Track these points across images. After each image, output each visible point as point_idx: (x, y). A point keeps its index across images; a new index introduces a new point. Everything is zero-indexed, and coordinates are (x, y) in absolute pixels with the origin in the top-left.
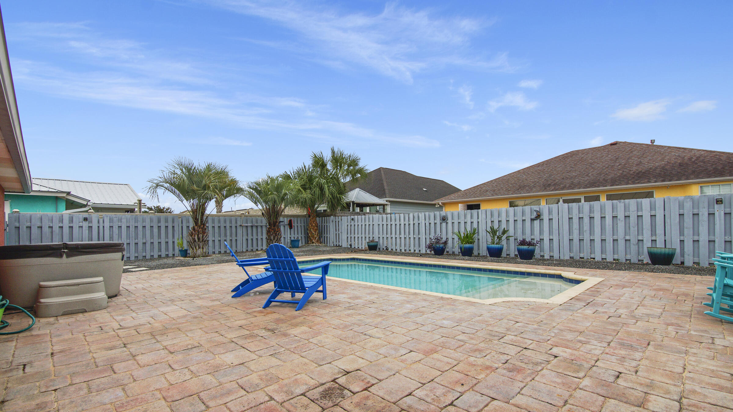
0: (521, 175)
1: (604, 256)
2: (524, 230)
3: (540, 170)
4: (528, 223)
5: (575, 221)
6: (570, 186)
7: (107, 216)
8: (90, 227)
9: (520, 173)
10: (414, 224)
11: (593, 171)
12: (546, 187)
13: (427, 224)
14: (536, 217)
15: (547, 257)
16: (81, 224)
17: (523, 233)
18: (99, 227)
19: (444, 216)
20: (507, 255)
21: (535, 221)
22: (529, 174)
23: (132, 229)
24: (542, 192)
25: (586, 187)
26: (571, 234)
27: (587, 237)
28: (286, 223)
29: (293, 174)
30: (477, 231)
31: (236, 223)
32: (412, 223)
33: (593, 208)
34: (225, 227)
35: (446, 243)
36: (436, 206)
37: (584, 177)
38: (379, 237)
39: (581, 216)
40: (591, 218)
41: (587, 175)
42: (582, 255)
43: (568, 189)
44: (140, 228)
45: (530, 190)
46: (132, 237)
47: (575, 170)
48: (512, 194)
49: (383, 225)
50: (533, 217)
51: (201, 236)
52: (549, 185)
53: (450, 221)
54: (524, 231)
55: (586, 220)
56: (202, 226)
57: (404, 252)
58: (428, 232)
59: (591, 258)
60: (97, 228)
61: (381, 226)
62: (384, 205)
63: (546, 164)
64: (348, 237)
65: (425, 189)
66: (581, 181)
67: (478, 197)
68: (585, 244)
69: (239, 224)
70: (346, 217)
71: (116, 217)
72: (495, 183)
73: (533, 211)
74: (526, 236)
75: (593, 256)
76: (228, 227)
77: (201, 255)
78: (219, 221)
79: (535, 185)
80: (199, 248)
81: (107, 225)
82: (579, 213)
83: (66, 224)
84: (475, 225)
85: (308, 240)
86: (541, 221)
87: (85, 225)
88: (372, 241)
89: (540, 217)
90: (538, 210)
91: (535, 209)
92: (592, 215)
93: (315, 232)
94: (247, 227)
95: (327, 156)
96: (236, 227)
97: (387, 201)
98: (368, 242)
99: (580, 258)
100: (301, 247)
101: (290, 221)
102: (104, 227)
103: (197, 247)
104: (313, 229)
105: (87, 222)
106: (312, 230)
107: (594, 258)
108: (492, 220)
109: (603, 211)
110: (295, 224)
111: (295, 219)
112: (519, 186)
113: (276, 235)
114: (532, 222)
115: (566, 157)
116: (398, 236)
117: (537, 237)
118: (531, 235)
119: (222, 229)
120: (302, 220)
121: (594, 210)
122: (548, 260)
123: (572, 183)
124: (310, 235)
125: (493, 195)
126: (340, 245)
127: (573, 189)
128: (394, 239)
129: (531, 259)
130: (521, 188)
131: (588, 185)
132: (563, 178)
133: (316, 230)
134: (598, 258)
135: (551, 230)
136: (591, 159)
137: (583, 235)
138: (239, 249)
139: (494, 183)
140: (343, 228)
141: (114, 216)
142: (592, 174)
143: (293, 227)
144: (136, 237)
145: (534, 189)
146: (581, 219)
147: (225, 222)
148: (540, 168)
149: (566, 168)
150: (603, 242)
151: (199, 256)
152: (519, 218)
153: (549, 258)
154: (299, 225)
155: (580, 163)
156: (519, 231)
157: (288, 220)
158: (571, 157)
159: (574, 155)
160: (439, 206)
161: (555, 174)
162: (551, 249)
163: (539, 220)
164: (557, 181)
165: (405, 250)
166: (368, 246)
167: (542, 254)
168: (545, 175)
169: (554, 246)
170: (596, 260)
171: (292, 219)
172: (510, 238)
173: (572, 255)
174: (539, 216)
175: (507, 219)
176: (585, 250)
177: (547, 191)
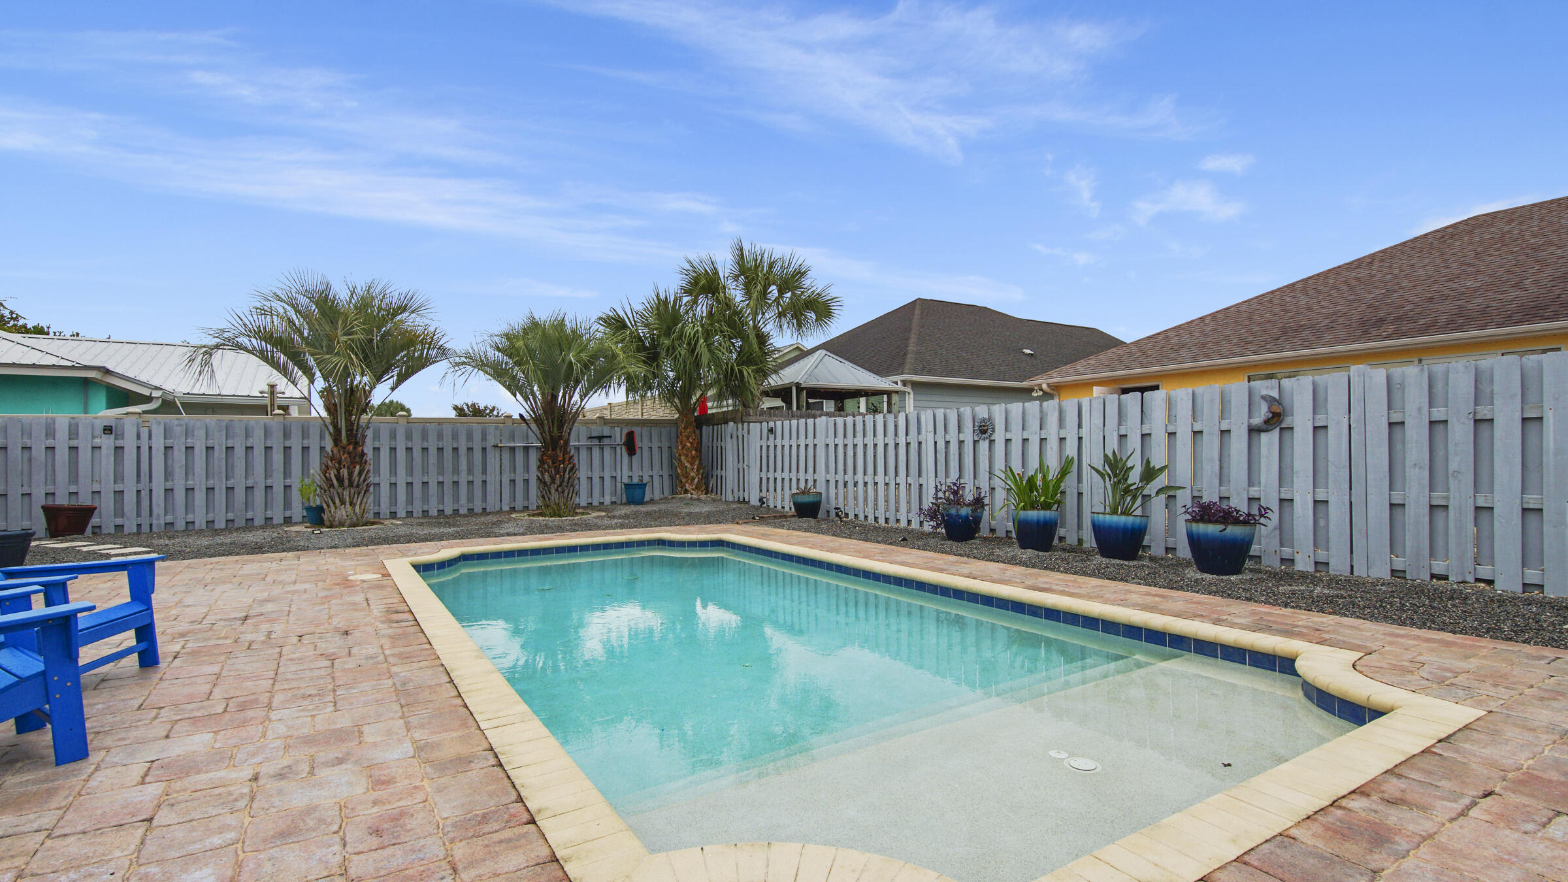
0: (1294, 297)
1: (1532, 576)
2: (1225, 465)
3: (1358, 279)
4: (1239, 442)
5: (1416, 435)
6: (1449, 322)
7: (159, 423)
8: (119, 450)
9: (1295, 291)
10: (908, 444)
11: (1539, 272)
12: (1367, 327)
13: (941, 445)
14: (1267, 422)
15: (1303, 564)
16: (97, 441)
17: (1222, 476)
18: (139, 448)
19: (984, 420)
20: (1167, 549)
21: (1263, 436)
22: (1320, 292)
23: (219, 454)
24: (1354, 342)
25: (1508, 321)
26: (1398, 484)
27: (1460, 496)
28: (618, 442)
29: (630, 315)
30: (1075, 468)
31: (484, 438)
32: (902, 440)
33: (1492, 381)
34: (455, 449)
35: (978, 502)
36: (1035, 394)
37: (1502, 293)
38: (828, 481)
39: (1439, 414)
40: (1481, 423)
41: (1517, 285)
42: (1439, 567)
43: (1444, 329)
44: (239, 452)
45: (1318, 336)
46: (221, 473)
47: (1477, 273)
48: (1255, 353)
49: (836, 445)
50: (1257, 421)
51: (344, 472)
52: (1381, 321)
53: (999, 436)
54: (1225, 471)
55: (1460, 432)
56: (351, 448)
57: (884, 524)
58: (941, 467)
59: (1478, 580)
60: (135, 451)
61: (832, 448)
62: (889, 393)
63: (1382, 261)
64: (761, 478)
65: (1028, 351)
66: (1493, 304)
67: (1151, 364)
68: (1451, 524)
69: (491, 441)
70: (758, 424)
71: (181, 425)
72: (1212, 324)
73: (1257, 398)
74: (1232, 487)
75: (1484, 571)
76: (463, 451)
77: (348, 522)
78: (440, 436)
79: (1334, 325)
80: (343, 503)
81: (159, 443)
82: (1431, 405)
83: (62, 442)
84: (1071, 450)
85: (677, 484)
86: (1287, 434)
87: (107, 442)
88: (803, 493)
89: (1281, 422)
90: (1276, 396)
91: (1264, 392)
92: (1484, 412)
93: (692, 464)
94: (513, 449)
95: (725, 264)
96: (484, 449)
97: (904, 383)
98: (793, 495)
99: (1433, 576)
100: (647, 503)
101: (630, 437)
102: (150, 448)
103: (337, 501)
104: (687, 456)
105: (112, 437)
106: (683, 458)
107: (1490, 582)
108: (1123, 432)
109: (1532, 397)
110: (641, 443)
111: (645, 430)
112: (1281, 328)
113: (558, 472)
114: (1255, 435)
115: (1452, 236)
116: (869, 479)
117: (1268, 490)
118: (1250, 483)
119: (448, 454)
120: (664, 431)
121: (1492, 392)
122: (1304, 576)
123: (1461, 312)
124: (679, 471)
125: (1195, 358)
126: (746, 500)
127: (1460, 329)
128: (860, 485)
129: (1238, 571)
130: (1288, 334)
131: (1517, 316)
132: (1431, 298)
133: (693, 457)
134: (1508, 582)
135: (1321, 464)
136: (1537, 236)
137: (1448, 490)
138: (492, 503)
139: (1207, 325)
140: (752, 452)
141: (176, 422)
142: (1536, 282)
143: (638, 451)
144: (229, 474)
145: (1328, 336)
146: (1441, 427)
147: (455, 436)
148: (1360, 273)
149: (1446, 267)
150: (1532, 519)
151: (342, 524)
152: (1210, 424)
153: (1311, 568)
154: (655, 445)
155: (1499, 249)
156: (1210, 469)
157: (625, 431)
158: (1468, 232)
159: (1478, 226)
160: (1041, 393)
161: (1404, 288)
162: (1319, 537)
163: (1276, 432)
164: (1409, 307)
165: (887, 520)
166: (795, 504)
167: (1287, 552)
168: (1370, 292)
169: (1331, 527)
170: (1499, 587)
171: (637, 430)
172: (1179, 493)
173: (1399, 564)
174: (1276, 418)
175: (1171, 429)
176: (1452, 546)
177: (1369, 340)
